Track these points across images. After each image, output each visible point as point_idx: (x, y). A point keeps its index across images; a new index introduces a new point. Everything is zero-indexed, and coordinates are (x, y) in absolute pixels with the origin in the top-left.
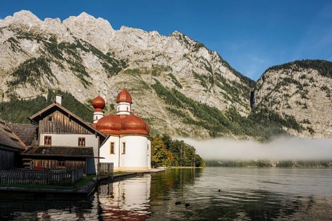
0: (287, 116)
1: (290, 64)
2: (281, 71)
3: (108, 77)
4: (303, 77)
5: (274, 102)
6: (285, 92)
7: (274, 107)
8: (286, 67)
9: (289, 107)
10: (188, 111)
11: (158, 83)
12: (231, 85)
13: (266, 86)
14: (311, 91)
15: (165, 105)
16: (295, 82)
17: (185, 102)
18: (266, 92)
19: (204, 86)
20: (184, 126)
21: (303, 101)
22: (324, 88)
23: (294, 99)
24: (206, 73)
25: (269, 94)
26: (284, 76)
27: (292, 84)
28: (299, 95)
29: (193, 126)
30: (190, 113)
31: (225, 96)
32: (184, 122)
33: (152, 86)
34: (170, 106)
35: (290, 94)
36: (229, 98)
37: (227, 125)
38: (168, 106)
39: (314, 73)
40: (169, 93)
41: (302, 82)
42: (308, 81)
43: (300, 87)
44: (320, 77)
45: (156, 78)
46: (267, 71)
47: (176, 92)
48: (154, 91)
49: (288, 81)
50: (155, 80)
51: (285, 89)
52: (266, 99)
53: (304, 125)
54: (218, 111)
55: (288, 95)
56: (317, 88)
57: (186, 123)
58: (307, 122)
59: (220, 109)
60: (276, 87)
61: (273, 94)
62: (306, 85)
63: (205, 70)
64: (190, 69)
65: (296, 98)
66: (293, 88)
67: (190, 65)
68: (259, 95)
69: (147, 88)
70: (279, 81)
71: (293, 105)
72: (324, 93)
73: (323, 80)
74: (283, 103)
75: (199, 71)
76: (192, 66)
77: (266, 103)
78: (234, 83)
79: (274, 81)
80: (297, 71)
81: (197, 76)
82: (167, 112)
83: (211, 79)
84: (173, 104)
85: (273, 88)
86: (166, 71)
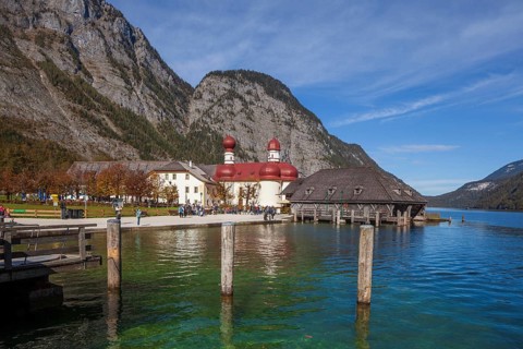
1: (234, 72)
2: (224, 80)
4: (249, 93)
5: (217, 120)
6: (229, 109)
7: (217, 126)
8: (230, 75)
9: (234, 129)
10: (105, 117)
11: (49, 60)
12: (163, 86)
13: (206, 96)
14: (257, 113)
15: (65, 102)
16: (241, 98)
17: (97, 101)
18: (209, 105)
19: (127, 82)
20: (100, 139)
21: (248, 123)
22: (269, 111)
23: (238, 118)
24: (126, 59)
25: (211, 108)
26: (228, 87)
27: (237, 100)
28: (243, 115)
29: (115, 141)
30: (107, 120)
31: (158, 104)
32: (100, 134)
33: (38, 63)
34: (75, 105)
35: (235, 112)
36: (161, 105)
37: (161, 143)
38: (72, 105)
39: (260, 90)
40: (70, 83)
41: (248, 98)
42: (253, 98)
43: (245, 104)
44: (266, 97)
45: (45, 51)
46: (207, 76)
47: (82, 82)
48: (42, 73)
49: (232, 95)
50: (44, 54)
51: (229, 105)
52: (207, 113)
53: (250, 154)
54: (147, 122)
55: (233, 113)
56: (262, 110)
57: (105, 136)
58: (252, 150)
59: (150, 119)
60: (219, 100)
61: (216, 108)
62: (251, 103)
63: (126, 56)
64: (103, 48)
65: (241, 118)
66: (238, 105)
67: (102, 42)
68: (200, 107)
69: (31, 67)
70: (222, 92)
71: (238, 127)
72: (269, 117)
73: (268, 100)
74: (227, 122)
75: (117, 55)
76: (105, 43)
77: (208, 120)
78: (167, 84)
79: (217, 92)
80: (242, 83)
81: (114, 63)
82: (70, 113)
83: (135, 71)
84: (80, 103)
85: (215, 100)
86: (62, 42)
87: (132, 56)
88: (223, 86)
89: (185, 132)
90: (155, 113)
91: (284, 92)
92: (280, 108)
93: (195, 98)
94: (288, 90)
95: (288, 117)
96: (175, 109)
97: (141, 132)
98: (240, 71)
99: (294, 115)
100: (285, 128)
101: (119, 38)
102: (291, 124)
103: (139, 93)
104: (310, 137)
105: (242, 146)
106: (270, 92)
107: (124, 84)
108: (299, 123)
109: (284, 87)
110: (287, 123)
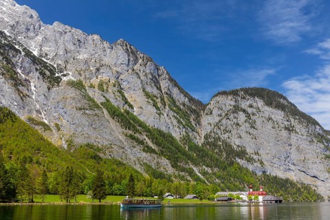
0: (238, 146)
1: (237, 91)
2: (230, 97)
3: (49, 89)
4: (251, 106)
5: (226, 131)
6: (235, 120)
7: (226, 136)
8: (234, 93)
9: (240, 137)
10: (145, 137)
11: (108, 101)
12: (182, 107)
13: (215, 112)
14: (259, 122)
15: (120, 130)
16: (244, 111)
17: (140, 126)
18: (217, 119)
19: (158, 108)
20: (144, 154)
21: (252, 131)
22: (269, 119)
23: (243, 128)
24: (155, 92)
25: (220, 121)
26: (233, 103)
27: (241, 113)
28: (247, 125)
29: (154, 155)
30: (147, 139)
31: (179, 122)
32: (144, 150)
33: (102, 104)
34: (127, 131)
35: (240, 123)
36: (181, 123)
37: (185, 154)
38: (125, 131)
39: (260, 103)
40: (122, 115)
41: (250, 110)
42: (254, 110)
43: (248, 116)
44: (266, 108)
45: (105, 95)
47: (128, 113)
48: (105, 110)
49: (237, 109)
50: (104, 97)
51: (235, 118)
52: (218, 125)
53: (255, 157)
54: (172, 138)
55: (238, 124)
56: (263, 119)
57: (147, 152)
58: (257, 153)
59: (174, 135)
60: (227, 115)
61: (224, 121)
62: (253, 114)
63: (155, 88)
64: (141, 86)
65: (245, 127)
66: (242, 117)
67: (139, 82)
68: (211, 121)
69: (98, 107)
70: (229, 108)
71: (243, 135)
72: (270, 125)
73: (268, 111)
74: (234, 132)
75: (149, 89)
76: (142, 82)
77: (219, 132)
78: (184, 105)
79: (224, 107)
80: (244, 98)
81: (147, 95)
82: (125, 137)
83: (162, 99)
84: (129, 129)
85: (223, 114)
86: (114, 86)
87: (159, 89)
88: (229, 102)
89: (200, 141)
90: (178, 130)
91: (282, 100)
92: (278, 115)
93: (207, 114)
94: (285, 99)
95: (286, 123)
96: (191, 124)
97: (170, 146)
98: (242, 90)
99: (292, 120)
100: (284, 133)
101: (150, 76)
102: (290, 129)
103: (165, 115)
104: (309, 139)
105: (248, 150)
106: (269, 104)
107: (155, 111)
108: (298, 127)
109: (281, 96)
110: (286, 128)
